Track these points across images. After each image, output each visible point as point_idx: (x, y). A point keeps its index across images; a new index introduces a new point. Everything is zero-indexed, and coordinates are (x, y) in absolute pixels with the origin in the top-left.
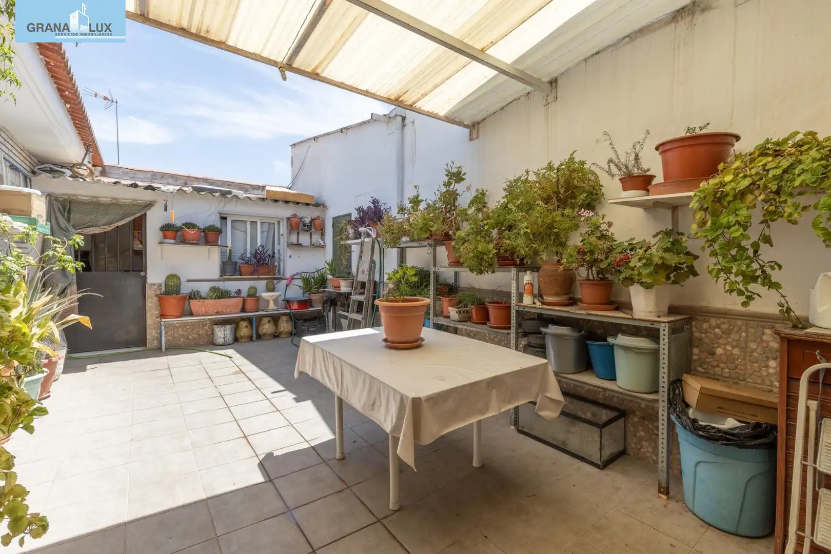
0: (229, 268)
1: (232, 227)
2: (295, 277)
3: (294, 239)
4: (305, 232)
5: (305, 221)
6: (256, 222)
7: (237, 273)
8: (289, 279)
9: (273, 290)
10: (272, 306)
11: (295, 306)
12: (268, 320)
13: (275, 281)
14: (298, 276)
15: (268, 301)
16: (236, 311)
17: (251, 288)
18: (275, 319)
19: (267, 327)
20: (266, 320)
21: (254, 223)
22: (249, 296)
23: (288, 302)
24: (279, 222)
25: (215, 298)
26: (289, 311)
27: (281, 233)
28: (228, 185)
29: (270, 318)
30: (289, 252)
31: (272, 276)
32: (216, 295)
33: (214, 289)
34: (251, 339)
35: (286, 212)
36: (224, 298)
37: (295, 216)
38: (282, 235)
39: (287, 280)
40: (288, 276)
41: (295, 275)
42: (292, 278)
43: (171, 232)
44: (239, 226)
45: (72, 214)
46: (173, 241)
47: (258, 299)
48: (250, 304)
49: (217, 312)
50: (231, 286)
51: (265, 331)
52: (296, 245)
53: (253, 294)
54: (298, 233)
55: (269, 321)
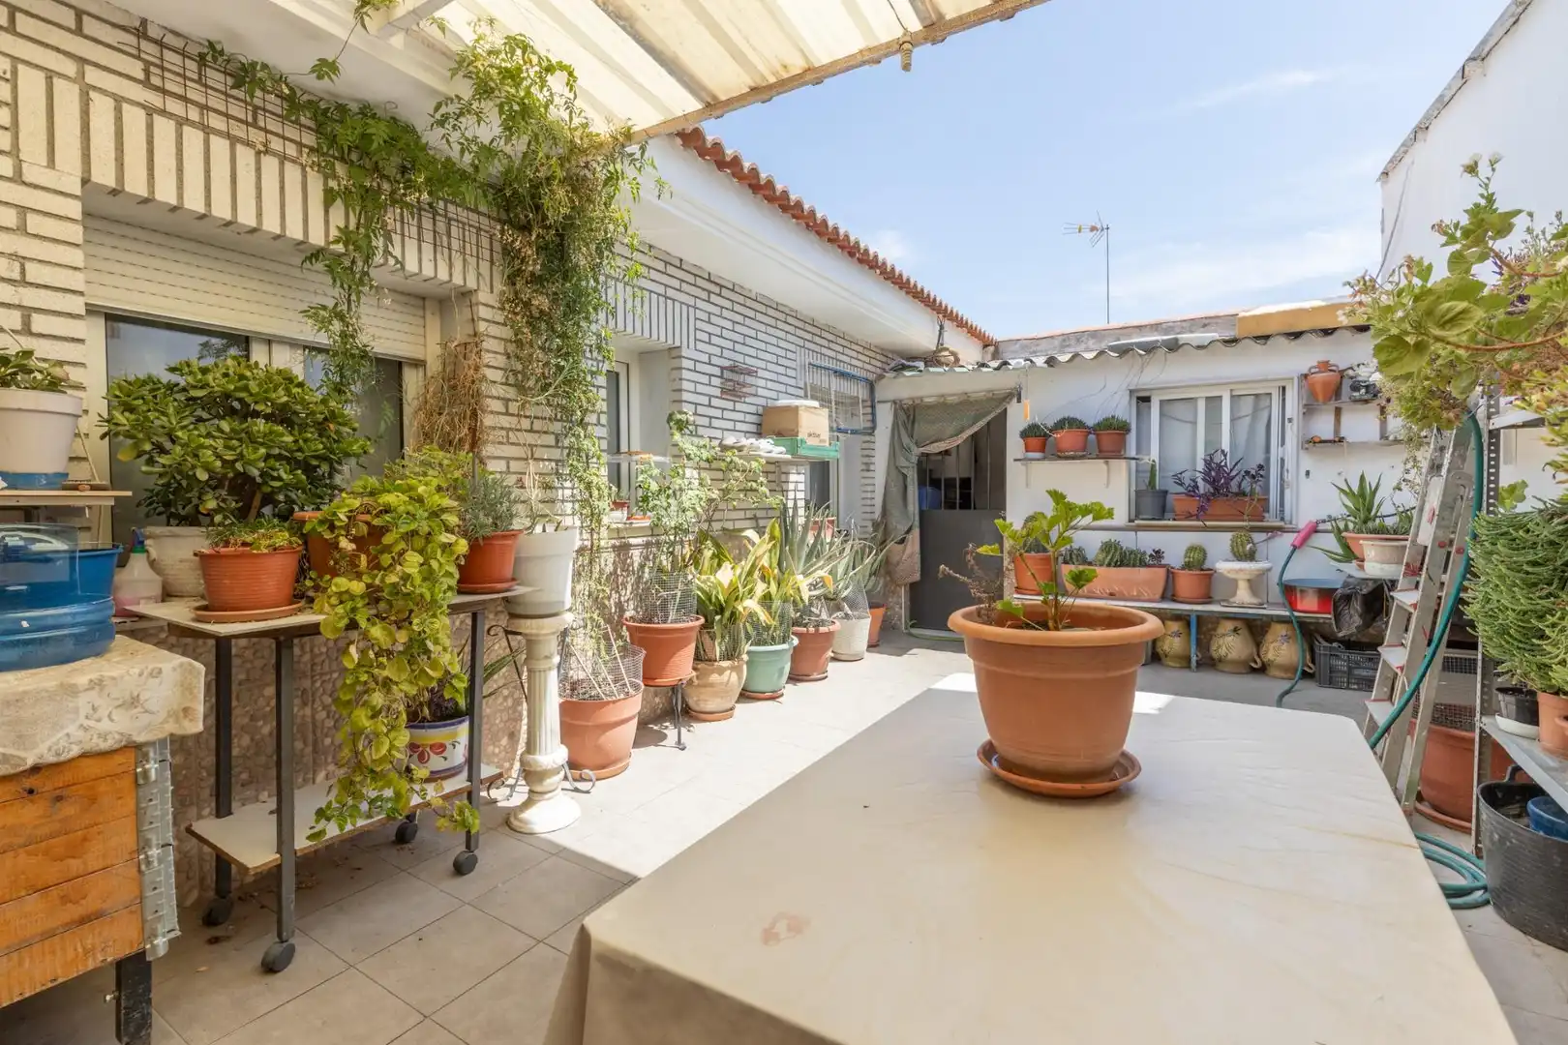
0: (1148, 502)
1: (1162, 415)
2: (1321, 527)
3: (1324, 426)
4: (1359, 406)
5: (1358, 375)
6: (1220, 397)
7: (1167, 515)
8: (1302, 534)
9: (1251, 556)
10: (1243, 595)
11: (1309, 603)
12: (1232, 628)
13: (1258, 537)
14: (1328, 526)
15: (1234, 583)
16: (1152, 597)
17: (1192, 549)
18: (1256, 628)
19: (1230, 645)
20: (1229, 625)
21: (1213, 402)
22: (1187, 566)
23: (1289, 591)
24: (1284, 388)
25: (1109, 565)
26: (1287, 613)
27: (1288, 415)
28: (1205, 326)
29: (1238, 624)
30: (1307, 462)
31: (1244, 524)
32: (1111, 559)
33: (1108, 547)
34: (1185, 662)
35: (1300, 359)
36: (1128, 565)
37: (1325, 366)
38: (1290, 420)
39: (1296, 535)
40: (1302, 522)
41: (1324, 521)
42: (1314, 530)
43: (1038, 438)
44: (1180, 411)
45: (916, 425)
46: (1038, 455)
47: (1208, 577)
48: (1186, 584)
49: (1111, 594)
50: (1147, 541)
51: (1223, 651)
52: (1330, 441)
53: (1197, 561)
54: (1338, 412)
55: (1235, 630)
